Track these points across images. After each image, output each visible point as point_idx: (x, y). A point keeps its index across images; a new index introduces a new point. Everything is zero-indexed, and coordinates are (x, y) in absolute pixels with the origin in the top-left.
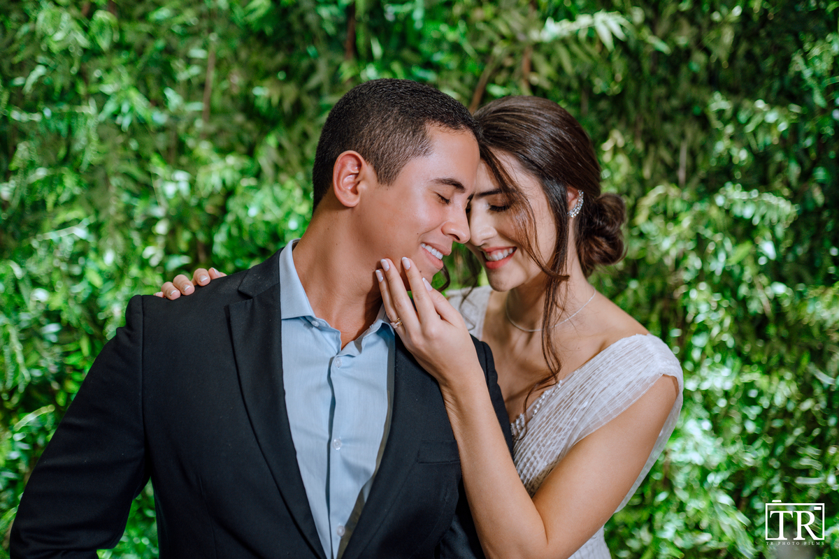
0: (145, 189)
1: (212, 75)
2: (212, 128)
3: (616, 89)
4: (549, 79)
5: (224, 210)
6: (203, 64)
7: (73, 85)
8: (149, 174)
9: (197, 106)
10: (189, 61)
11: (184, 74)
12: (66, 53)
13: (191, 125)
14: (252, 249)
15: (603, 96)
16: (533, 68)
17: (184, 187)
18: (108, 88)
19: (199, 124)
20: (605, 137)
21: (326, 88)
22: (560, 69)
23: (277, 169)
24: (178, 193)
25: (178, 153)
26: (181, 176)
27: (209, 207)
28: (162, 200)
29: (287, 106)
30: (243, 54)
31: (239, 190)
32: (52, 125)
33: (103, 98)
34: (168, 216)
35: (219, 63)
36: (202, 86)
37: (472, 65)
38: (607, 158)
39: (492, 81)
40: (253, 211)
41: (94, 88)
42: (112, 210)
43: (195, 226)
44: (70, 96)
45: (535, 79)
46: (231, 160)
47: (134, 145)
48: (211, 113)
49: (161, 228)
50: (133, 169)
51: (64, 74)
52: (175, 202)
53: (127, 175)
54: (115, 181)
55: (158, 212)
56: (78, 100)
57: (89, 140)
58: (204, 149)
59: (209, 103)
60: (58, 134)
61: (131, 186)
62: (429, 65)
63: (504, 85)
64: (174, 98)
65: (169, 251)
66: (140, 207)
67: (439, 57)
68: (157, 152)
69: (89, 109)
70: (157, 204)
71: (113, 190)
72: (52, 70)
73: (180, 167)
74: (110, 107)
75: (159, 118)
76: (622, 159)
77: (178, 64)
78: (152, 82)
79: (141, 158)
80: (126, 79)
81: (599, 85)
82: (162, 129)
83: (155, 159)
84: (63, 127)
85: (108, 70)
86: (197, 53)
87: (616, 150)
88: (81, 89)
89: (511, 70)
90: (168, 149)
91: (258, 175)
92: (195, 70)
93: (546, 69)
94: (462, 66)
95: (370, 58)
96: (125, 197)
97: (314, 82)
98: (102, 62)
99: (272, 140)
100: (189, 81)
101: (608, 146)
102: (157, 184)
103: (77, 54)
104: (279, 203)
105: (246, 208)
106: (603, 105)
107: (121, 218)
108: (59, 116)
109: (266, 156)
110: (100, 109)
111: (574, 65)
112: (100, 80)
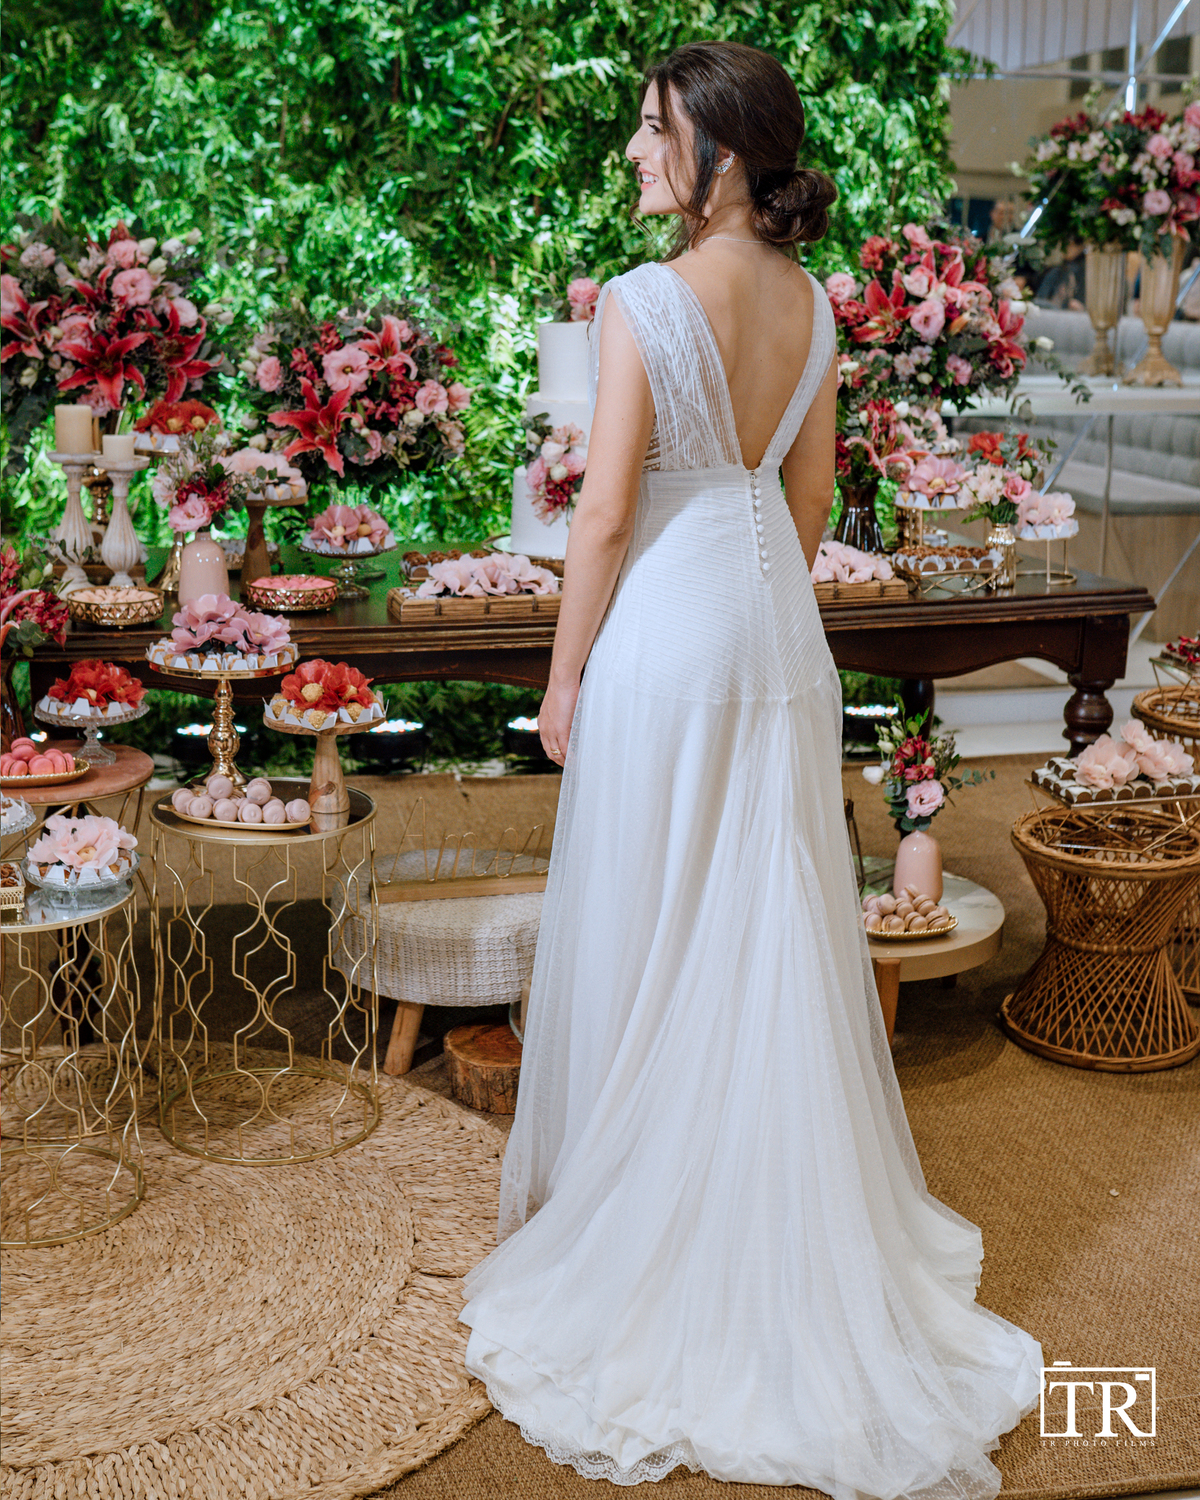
0: (238, 212)
1: (286, 118)
2: (288, 163)
3: (612, 116)
4: (558, 110)
5: (301, 229)
6: (278, 110)
7: (181, 133)
8: (241, 202)
9: (276, 145)
10: (268, 108)
11: (266, 118)
12: (176, 108)
13: (270, 161)
14: (325, 260)
15: (603, 122)
16: (544, 102)
17: (268, 211)
18: (207, 134)
19: (277, 159)
20: (605, 156)
21: (377, 127)
22: (566, 102)
23: (345, 192)
24: (264, 217)
25: (261, 185)
26: (267, 202)
27: (287, 226)
28: (250, 222)
29: (348, 142)
30: (310, 101)
31: (316, 212)
32: (166, 166)
33: (203, 142)
34: (256, 236)
35: (292, 109)
36: (279, 127)
37: (495, 104)
38: (607, 173)
39: (511, 114)
40: (328, 228)
41: (198, 135)
42: (213, 232)
43: (277, 244)
44: (181, 141)
45: (546, 111)
46: (308, 187)
47: (229, 178)
48: (284, 151)
49: (252, 245)
50: (227, 198)
51: (173, 124)
52: (261, 223)
53: (224, 203)
54: (213, 209)
55: (248, 233)
56: (184, 146)
57: (198, 176)
58: (283, 180)
59: (285, 141)
60: (171, 172)
61: (227, 212)
62: (460, 104)
63: (521, 118)
64: (258, 139)
65: (258, 265)
66: (235, 231)
67: (468, 98)
68: (245, 182)
69: (194, 150)
70: (247, 226)
71: (212, 216)
72: (163, 122)
73: (264, 195)
74: (209, 148)
75: (247, 156)
76: (619, 173)
77: (260, 111)
78: (238, 127)
79: (236, 192)
80: (225, 127)
81: (599, 114)
82: (250, 164)
83: (246, 188)
84: (176, 166)
85: (207, 120)
86: (274, 102)
87: (614, 166)
88: (190, 136)
89: (527, 104)
90: (253, 181)
91: (331, 198)
92: (273, 116)
93: (555, 103)
94: (486, 103)
95: (413, 101)
96: (223, 222)
97: (368, 120)
98: (202, 111)
99: (340, 170)
100: (269, 125)
101: (607, 163)
102: (247, 210)
103: (184, 108)
104: (348, 222)
105: (321, 224)
106: (604, 129)
107: (222, 238)
108: (174, 158)
109: (334, 183)
110: (202, 148)
111: (577, 98)
112: (200, 128)
